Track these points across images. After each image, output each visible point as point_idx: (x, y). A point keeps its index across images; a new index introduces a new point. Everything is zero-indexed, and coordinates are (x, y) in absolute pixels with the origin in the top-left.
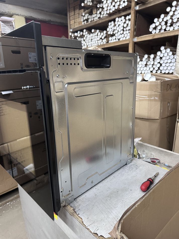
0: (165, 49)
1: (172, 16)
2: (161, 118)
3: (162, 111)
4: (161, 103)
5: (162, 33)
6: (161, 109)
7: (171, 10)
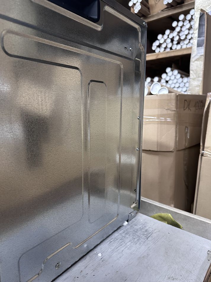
0: (172, 70)
1: (179, 32)
2: (177, 150)
3: (177, 139)
4: (177, 127)
5: (168, 52)
6: (176, 137)
7: (177, 26)
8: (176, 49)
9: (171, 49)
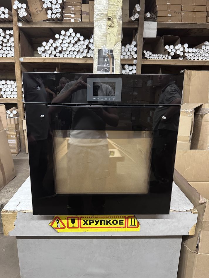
1: (61, 44)
5: (52, 59)
7: (59, 38)
8: (59, 57)
9: (55, 56)
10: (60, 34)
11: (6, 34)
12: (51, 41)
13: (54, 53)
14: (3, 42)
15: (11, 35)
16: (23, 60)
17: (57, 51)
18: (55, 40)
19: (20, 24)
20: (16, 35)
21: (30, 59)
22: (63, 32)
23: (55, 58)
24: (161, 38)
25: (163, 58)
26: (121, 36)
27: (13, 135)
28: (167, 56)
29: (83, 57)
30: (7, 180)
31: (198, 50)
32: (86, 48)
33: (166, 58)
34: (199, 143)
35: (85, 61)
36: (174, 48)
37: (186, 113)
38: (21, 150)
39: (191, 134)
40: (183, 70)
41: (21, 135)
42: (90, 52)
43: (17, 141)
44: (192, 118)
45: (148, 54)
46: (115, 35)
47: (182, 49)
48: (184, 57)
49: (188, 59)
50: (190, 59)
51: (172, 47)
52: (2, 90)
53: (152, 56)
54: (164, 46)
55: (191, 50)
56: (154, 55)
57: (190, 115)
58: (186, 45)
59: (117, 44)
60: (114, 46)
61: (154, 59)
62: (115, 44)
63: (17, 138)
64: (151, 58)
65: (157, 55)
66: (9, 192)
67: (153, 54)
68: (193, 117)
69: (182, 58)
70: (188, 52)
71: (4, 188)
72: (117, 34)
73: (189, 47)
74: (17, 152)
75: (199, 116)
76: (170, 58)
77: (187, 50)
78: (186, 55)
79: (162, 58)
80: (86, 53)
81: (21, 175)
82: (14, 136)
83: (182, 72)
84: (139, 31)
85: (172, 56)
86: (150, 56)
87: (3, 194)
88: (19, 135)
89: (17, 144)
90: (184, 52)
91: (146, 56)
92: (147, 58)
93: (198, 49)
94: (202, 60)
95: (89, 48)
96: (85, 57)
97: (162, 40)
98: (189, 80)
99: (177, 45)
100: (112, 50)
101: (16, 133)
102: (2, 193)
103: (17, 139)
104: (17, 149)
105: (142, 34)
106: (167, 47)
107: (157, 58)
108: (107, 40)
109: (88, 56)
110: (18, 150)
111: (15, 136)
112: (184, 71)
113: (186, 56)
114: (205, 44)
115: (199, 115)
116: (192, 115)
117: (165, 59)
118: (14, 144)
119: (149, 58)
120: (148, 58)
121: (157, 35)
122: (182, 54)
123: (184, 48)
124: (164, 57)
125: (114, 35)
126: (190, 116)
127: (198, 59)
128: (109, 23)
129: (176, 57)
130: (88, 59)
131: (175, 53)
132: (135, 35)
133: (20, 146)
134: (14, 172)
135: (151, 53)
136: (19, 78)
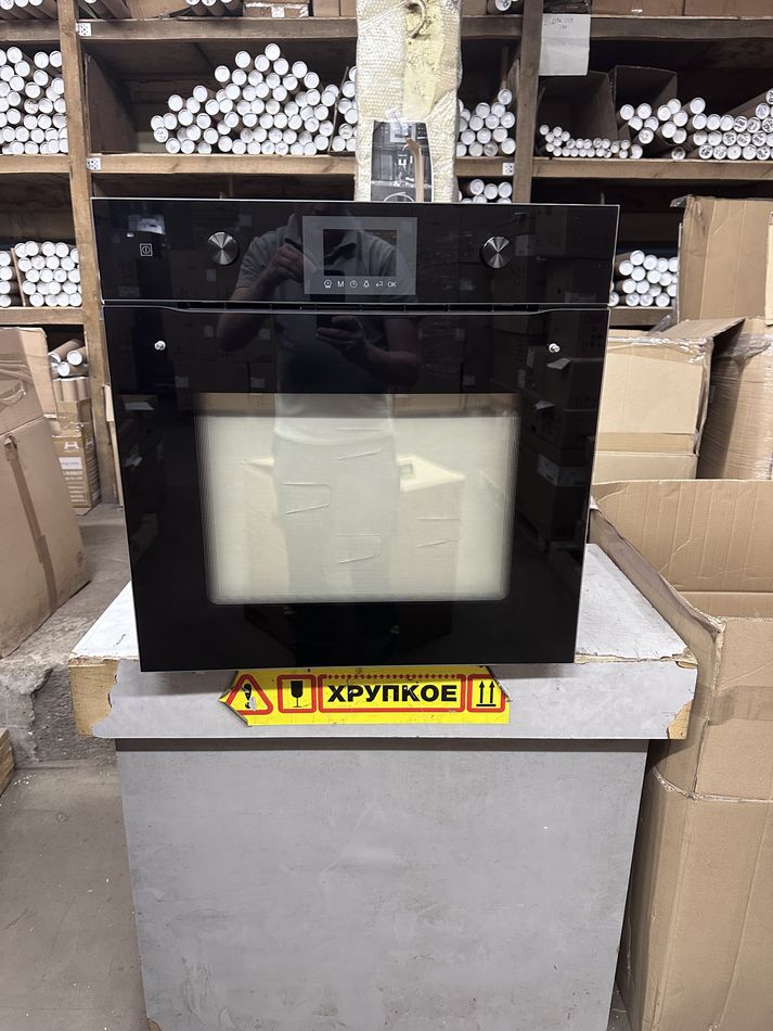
1: (236, 102)
5: (206, 159)
7: (230, 81)
8: (231, 152)
9: (215, 148)
10: (233, 67)
11: (34, 68)
12: (200, 93)
13: (211, 137)
14: (24, 97)
15: (53, 72)
16: (98, 164)
17: (224, 129)
18: (215, 87)
19: (85, 29)
20: (73, 72)
21: (123, 162)
22: (243, 59)
23: (216, 159)
24: (603, 78)
25: (613, 155)
26: (455, 70)
27: (70, 440)
28: (626, 145)
29: (319, 152)
30: (62, 592)
31: (742, 124)
32: (330, 118)
33: (623, 155)
34: (728, 459)
35: (326, 166)
36: (654, 114)
37: (683, 352)
38: (100, 497)
39: (698, 427)
40: (682, 199)
41: (101, 443)
42: (341, 131)
43: (86, 463)
44: (704, 370)
45: (555, 138)
46: (436, 67)
47: (681, 120)
48: (690, 149)
49: (703, 157)
50: (712, 158)
51: (645, 110)
52: (27, 276)
53: (572, 146)
54: (618, 109)
55: (714, 122)
56: (580, 143)
57: (698, 359)
58: (698, 105)
59: (441, 102)
60: (432, 108)
61: (578, 156)
62: (436, 103)
63: (85, 450)
64: (566, 153)
65: (588, 144)
66: (70, 630)
67: (575, 140)
68: (708, 368)
69: (684, 155)
70: (706, 131)
71: (53, 618)
72: (440, 64)
73: (707, 112)
74: (87, 503)
75: (732, 362)
76: (637, 153)
77: (699, 122)
78: (699, 140)
79: (609, 155)
80: (329, 137)
81: (107, 578)
82: (75, 445)
83: (675, 203)
84: (524, 51)
85: (645, 147)
86: (564, 145)
87: (50, 638)
88: (91, 442)
89: (88, 473)
90: (690, 131)
91: (549, 148)
92: (551, 155)
93: (742, 119)
94: (756, 158)
95: (341, 120)
96: (324, 152)
97: (609, 87)
98: (701, 233)
99: (665, 103)
100: (423, 125)
101: (83, 435)
102: (47, 634)
103: (87, 456)
104: (86, 490)
105: (535, 64)
106: (626, 112)
107: (591, 154)
108: (407, 87)
109: (336, 149)
110: (91, 493)
111: (79, 446)
112: (685, 201)
113: (698, 143)
114: (768, 98)
115: (730, 359)
116: (705, 360)
117: (619, 157)
118: (75, 473)
119: (562, 156)
120: (557, 153)
121: (590, 67)
122: (680, 138)
123: (691, 116)
124: (615, 149)
125: (428, 69)
126: (696, 364)
127: (741, 158)
128: (414, 21)
129: (659, 148)
130: (336, 159)
131: (655, 133)
132: (510, 65)
133: (99, 481)
134: (83, 567)
135: (566, 137)
136: (87, 232)
